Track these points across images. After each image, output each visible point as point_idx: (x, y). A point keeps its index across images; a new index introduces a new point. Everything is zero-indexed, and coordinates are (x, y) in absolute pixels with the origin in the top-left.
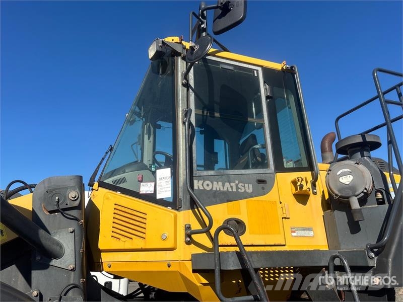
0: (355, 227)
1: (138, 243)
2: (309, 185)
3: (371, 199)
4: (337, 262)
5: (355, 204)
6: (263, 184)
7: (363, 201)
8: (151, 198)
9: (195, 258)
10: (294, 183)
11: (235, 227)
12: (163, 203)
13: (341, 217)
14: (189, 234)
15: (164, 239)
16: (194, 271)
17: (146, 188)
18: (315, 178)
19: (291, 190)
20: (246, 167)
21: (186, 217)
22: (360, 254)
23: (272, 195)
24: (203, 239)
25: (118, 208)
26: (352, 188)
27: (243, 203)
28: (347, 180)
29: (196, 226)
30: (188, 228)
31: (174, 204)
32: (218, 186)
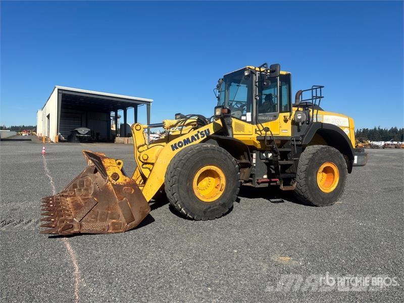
0: (299, 130)
1: (242, 133)
2: (289, 117)
3: (305, 123)
4: (293, 139)
5: (300, 124)
6: (276, 117)
7: (302, 124)
8: (245, 121)
9: (257, 137)
10: (284, 117)
11: (267, 130)
12: (249, 122)
13: (296, 127)
14: (256, 131)
15: (250, 132)
16: (257, 140)
17: (243, 118)
18: (291, 115)
21: (255, 126)
22: (299, 137)
23: (277, 120)
24: (259, 132)
25: (236, 123)
26: (300, 120)
27: (269, 123)
28: (299, 117)
29: (258, 129)
30: (256, 129)
31: (251, 123)
32: (263, 118)
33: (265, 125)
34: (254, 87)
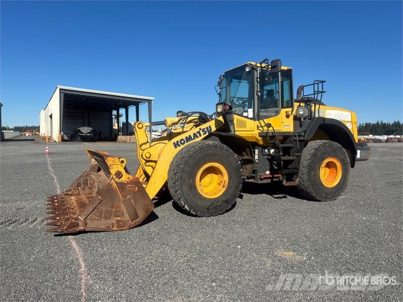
0: (301, 126)
1: (244, 129)
2: (291, 113)
3: (307, 118)
4: (295, 134)
5: (302, 120)
6: (277, 113)
7: (304, 119)
8: (247, 117)
9: (259, 133)
10: (286, 112)
11: (269, 125)
12: (250, 119)
13: (298, 122)
15: (252, 128)
16: (259, 136)
17: (245, 114)
18: (293, 111)
19: (285, 114)
20: (272, 108)
21: (257, 123)
22: (301, 133)
23: (279, 116)
24: (261, 128)
25: (238, 120)
26: (302, 115)
27: (271, 118)
28: (301, 113)
30: (258, 126)
31: (253, 119)
32: (265, 114)
33: (267, 121)
34: (256, 83)
